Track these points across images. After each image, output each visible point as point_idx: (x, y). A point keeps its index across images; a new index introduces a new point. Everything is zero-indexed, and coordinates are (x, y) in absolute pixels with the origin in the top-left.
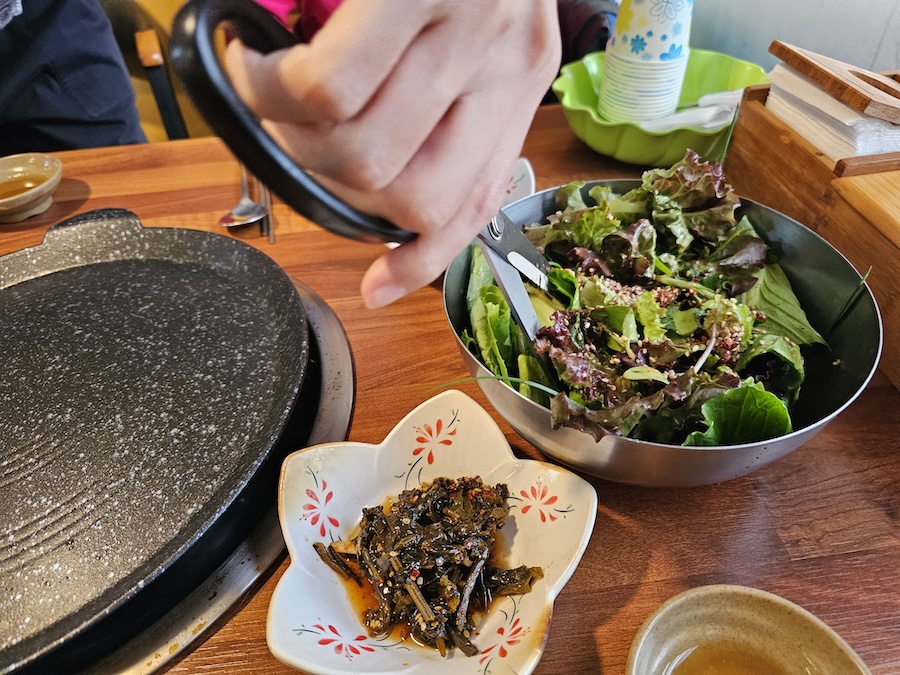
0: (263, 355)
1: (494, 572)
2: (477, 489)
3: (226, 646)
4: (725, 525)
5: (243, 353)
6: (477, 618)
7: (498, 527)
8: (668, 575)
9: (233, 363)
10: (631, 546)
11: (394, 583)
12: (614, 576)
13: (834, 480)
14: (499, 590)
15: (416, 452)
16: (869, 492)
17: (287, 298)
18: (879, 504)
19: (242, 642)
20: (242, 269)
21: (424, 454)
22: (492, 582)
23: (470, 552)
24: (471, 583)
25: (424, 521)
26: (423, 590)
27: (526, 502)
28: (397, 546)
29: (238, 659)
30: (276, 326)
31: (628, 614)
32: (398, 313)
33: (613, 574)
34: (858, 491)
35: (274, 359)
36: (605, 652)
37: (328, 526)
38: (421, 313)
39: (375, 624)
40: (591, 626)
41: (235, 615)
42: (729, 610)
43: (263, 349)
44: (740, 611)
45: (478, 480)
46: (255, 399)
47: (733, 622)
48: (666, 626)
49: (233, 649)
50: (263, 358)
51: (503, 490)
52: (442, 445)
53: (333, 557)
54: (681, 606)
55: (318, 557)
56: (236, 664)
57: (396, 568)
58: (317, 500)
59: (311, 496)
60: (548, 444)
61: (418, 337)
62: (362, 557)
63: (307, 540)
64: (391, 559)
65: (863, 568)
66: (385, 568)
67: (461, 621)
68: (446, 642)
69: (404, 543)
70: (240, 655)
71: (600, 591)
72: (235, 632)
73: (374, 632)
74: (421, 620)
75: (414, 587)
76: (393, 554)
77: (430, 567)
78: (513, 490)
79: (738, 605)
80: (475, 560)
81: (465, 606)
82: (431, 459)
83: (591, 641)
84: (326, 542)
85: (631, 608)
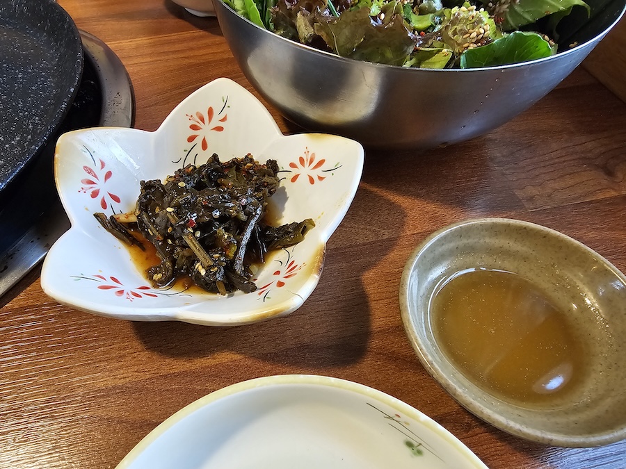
0: (43, 74)
1: (269, 228)
2: (248, 164)
3: (21, 310)
4: (469, 189)
5: (24, 73)
6: (254, 268)
7: (270, 192)
8: (422, 229)
9: (15, 79)
10: (389, 209)
11: (173, 240)
12: (376, 233)
13: (558, 152)
14: (273, 243)
15: (191, 139)
16: (589, 159)
17: (63, 26)
18: (597, 167)
19: (34, 306)
20: (22, 11)
21: (198, 141)
22: (266, 236)
23: (244, 207)
24: (248, 235)
25: (200, 187)
26: (201, 241)
27: (295, 172)
28: (172, 204)
29: (32, 320)
30: (55, 53)
31: (390, 260)
32: (172, 50)
33: (375, 231)
34: (579, 159)
35: (53, 76)
36: (372, 290)
37: (109, 201)
38: (191, 49)
39: (157, 277)
40: (358, 272)
41: (28, 286)
42: (487, 240)
43: (43, 69)
44: (497, 241)
45: (249, 157)
46: (37, 107)
47: (491, 251)
48: (432, 255)
49: (26, 313)
50: (43, 76)
51: (273, 166)
52: (215, 131)
53: (115, 226)
54: (445, 238)
55: (100, 225)
56: (29, 324)
57: (173, 222)
58: (95, 176)
59: (89, 173)
60: (314, 113)
61: (189, 67)
62: (141, 222)
63: (87, 209)
64: (168, 215)
65: (589, 214)
66: (163, 225)
67: (239, 267)
68: (226, 286)
69: (180, 200)
70: (33, 317)
71: (364, 244)
72: (28, 299)
73: (157, 284)
74: (200, 267)
75: (191, 240)
76: (170, 210)
77: (207, 219)
78: (283, 164)
79: (496, 235)
80: (250, 216)
81: (242, 253)
82: (204, 146)
83: (358, 283)
84: (108, 213)
85: (393, 255)
